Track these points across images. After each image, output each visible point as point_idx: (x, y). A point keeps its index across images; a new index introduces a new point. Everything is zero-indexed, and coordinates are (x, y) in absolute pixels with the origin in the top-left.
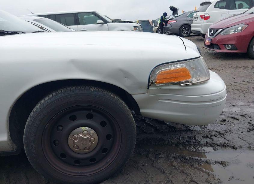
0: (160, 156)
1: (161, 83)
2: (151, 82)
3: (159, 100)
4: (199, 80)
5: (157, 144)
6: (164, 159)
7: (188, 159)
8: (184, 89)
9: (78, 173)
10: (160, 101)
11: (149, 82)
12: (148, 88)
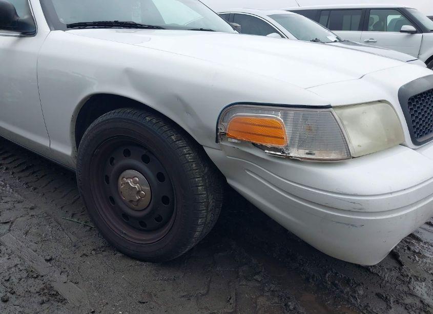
0: (256, 277)
1: (235, 138)
2: (220, 131)
3: (246, 171)
4: (314, 154)
5: (280, 260)
6: (258, 285)
7: (292, 307)
8: (272, 162)
9: (123, 233)
10: (248, 172)
11: (217, 129)
12: (217, 141)
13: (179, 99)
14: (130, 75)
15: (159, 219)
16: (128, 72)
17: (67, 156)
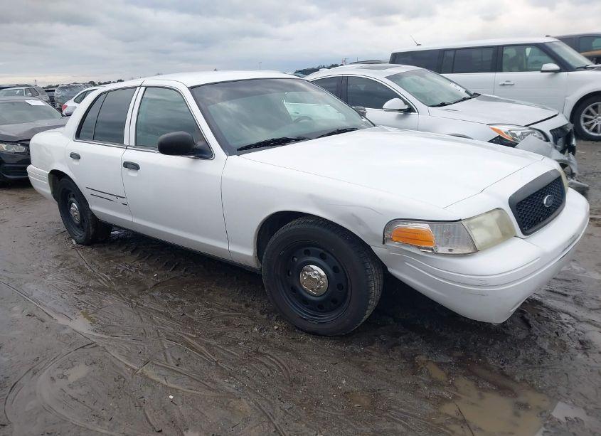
1: (397, 241)
2: (386, 236)
4: (453, 251)
8: (425, 257)
11: (384, 235)
12: (384, 243)
13: (353, 215)
14: (312, 198)
15: (334, 301)
16: (311, 196)
17: (248, 256)
